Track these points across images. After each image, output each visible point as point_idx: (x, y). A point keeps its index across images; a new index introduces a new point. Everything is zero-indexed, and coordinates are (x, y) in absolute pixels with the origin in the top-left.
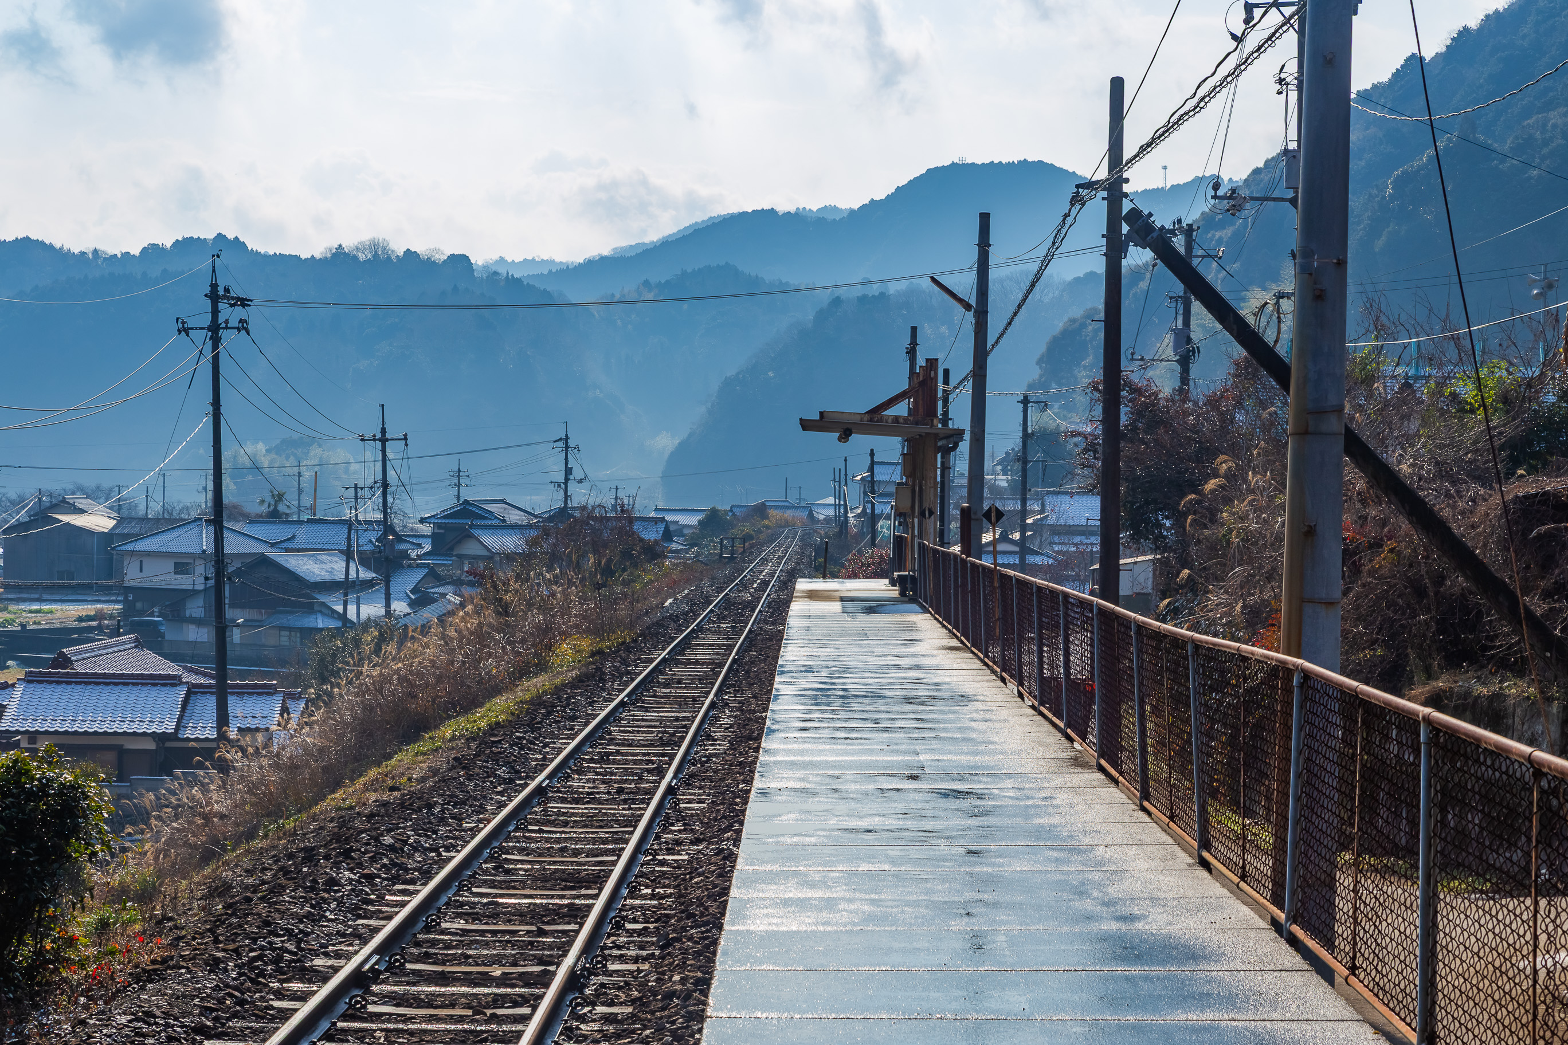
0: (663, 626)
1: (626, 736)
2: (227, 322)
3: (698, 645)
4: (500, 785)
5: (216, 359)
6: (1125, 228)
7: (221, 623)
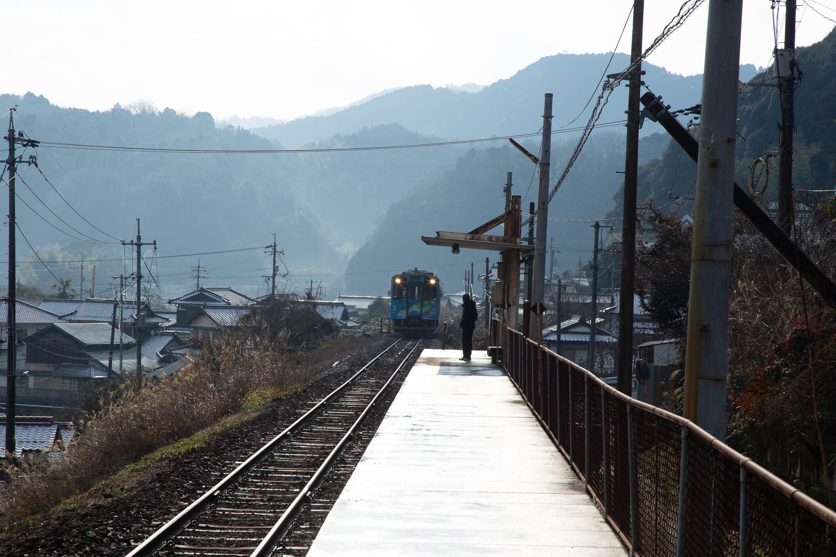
0: (327, 381)
1: (284, 460)
2: (21, 157)
3: (350, 395)
4: (185, 494)
5: (12, 184)
6: (642, 107)
7: (12, 374)
